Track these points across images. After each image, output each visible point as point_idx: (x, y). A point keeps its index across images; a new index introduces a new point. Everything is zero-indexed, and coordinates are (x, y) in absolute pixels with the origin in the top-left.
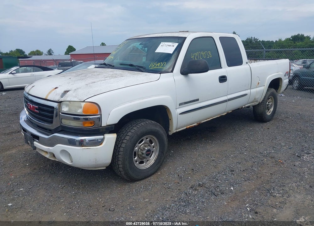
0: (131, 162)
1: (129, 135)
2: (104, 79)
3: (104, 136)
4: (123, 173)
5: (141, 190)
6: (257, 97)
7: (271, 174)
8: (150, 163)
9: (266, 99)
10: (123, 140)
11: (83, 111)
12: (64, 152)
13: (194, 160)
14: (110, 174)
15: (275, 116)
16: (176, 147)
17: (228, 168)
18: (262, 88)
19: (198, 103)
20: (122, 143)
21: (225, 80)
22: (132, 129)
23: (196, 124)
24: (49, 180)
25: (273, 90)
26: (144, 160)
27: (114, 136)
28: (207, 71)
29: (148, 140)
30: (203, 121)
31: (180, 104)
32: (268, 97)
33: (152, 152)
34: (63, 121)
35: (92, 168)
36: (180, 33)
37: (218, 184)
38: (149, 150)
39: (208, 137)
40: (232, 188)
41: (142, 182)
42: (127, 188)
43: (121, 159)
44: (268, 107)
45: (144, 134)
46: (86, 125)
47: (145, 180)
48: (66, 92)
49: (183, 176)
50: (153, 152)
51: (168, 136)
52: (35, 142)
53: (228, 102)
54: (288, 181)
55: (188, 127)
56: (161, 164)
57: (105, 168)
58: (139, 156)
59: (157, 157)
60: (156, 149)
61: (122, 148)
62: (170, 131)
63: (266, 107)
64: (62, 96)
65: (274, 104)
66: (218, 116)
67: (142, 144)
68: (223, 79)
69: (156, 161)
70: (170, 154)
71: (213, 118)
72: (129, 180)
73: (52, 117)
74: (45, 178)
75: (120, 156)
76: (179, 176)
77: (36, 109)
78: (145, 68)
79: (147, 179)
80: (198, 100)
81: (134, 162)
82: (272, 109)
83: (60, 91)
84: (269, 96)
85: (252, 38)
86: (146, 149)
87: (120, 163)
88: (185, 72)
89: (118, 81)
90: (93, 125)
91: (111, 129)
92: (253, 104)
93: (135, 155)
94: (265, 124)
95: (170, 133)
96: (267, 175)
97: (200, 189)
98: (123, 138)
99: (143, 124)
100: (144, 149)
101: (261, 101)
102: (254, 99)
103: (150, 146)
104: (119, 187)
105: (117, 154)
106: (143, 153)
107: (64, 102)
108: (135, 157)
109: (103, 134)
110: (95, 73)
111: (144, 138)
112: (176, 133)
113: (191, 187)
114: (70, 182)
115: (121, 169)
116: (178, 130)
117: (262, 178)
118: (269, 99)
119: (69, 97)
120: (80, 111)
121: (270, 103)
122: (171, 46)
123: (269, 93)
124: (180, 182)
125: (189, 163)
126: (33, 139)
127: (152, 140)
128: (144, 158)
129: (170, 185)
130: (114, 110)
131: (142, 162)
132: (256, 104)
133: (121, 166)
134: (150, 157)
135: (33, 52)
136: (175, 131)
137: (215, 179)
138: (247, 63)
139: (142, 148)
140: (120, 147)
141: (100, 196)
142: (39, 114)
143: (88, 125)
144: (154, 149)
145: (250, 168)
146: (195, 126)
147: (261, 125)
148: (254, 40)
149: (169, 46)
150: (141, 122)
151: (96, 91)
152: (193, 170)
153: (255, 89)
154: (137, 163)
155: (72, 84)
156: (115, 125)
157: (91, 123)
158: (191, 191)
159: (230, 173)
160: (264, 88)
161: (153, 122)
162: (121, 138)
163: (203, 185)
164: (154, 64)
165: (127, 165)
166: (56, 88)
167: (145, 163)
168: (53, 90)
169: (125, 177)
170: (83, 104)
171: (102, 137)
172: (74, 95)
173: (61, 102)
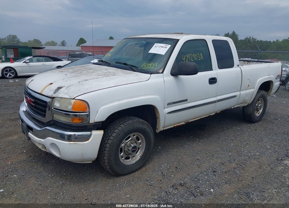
0: (117, 158)
1: (116, 132)
2: (96, 77)
3: (91, 132)
4: (108, 167)
5: (125, 185)
6: (246, 99)
7: (252, 178)
8: (135, 159)
9: (255, 101)
10: (110, 136)
11: (73, 108)
12: (53, 145)
13: (179, 158)
14: (98, 167)
15: (264, 117)
16: (164, 143)
17: (211, 168)
18: (252, 90)
19: (186, 103)
20: (109, 139)
21: (215, 82)
22: (119, 126)
23: (183, 123)
24: (41, 169)
25: (263, 92)
26: (130, 156)
27: (101, 133)
28: (196, 73)
29: (135, 137)
30: (191, 121)
31: (169, 104)
32: (258, 99)
33: (137, 149)
34: (55, 116)
35: (79, 162)
36: (174, 35)
37: (198, 184)
38: (135, 147)
39: (196, 135)
40: (212, 189)
41: (126, 177)
42: (111, 182)
43: (106, 155)
44: (258, 108)
45: (130, 132)
46: (75, 122)
47: (129, 175)
48: (59, 88)
49: (166, 173)
50: (139, 148)
51: (155, 134)
52: (29, 133)
53: (217, 103)
54: (268, 187)
55: (176, 125)
56: (147, 160)
57: (91, 162)
58: (125, 152)
59: (142, 154)
60: (143, 146)
61: (108, 144)
62: (157, 129)
63: (255, 108)
64: (55, 93)
65: (263, 106)
66: (207, 116)
67: (129, 141)
68: (213, 81)
69: (141, 157)
70: (157, 151)
71: (201, 118)
72: (114, 174)
73: (45, 111)
74: (38, 166)
75: (106, 152)
76: (162, 173)
77: (33, 102)
78: (137, 68)
79: (132, 175)
80: (186, 100)
81: (120, 158)
82: (261, 111)
83: (54, 87)
84: (259, 97)
85: (250, 37)
86: (132, 146)
87: (106, 158)
88: (175, 73)
89: (109, 80)
90: (81, 121)
91: (98, 126)
92: (243, 105)
93: (121, 151)
94: (253, 125)
95: (158, 131)
96: (249, 178)
97: (180, 188)
98: (110, 135)
99: (130, 122)
100: (131, 146)
101: (250, 103)
102: (243, 100)
103: (136, 143)
104: (104, 181)
105: (104, 149)
106: (129, 150)
107: (56, 98)
108: (121, 153)
109: (90, 130)
110: (91, 71)
111: (131, 135)
112: (163, 131)
113: (173, 186)
114: (60, 172)
115: (106, 164)
116: (165, 129)
117: (243, 181)
118: (259, 101)
119: (61, 94)
120: (70, 108)
121: (260, 104)
122: (164, 47)
123: (259, 95)
124: (162, 180)
125: (174, 161)
126: (28, 130)
127: (139, 137)
128: (130, 154)
129: (152, 183)
130: (102, 108)
131: (128, 158)
132: (245, 105)
133: (106, 161)
134: (136, 153)
135: (49, 42)
136: (162, 129)
137: (196, 179)
138: (238, 66)
139: (128, 145)
140: (107, 143)
141: (85, 189)
142: (35, 107)
143: (76, 121)
144: (141, 145)
145: (233, 169)
146: (183, 125)
147: (249, 125)
148: (253, 40)
149: (162, 47)
150: (129, 120)
151: (86, 89)
152: (176, 168)
153: (245, 91)
154: (123, 158)
155: (66, 81)
156: (102, 122)
157: (80, 120)
158: (171, 190)
159: (212, 173)
160: (253, 91)
161: (141, 120)
162: (108, 135)
163: (184, 185)
164: (146, 64)
165: (112, 161)
166: (51, 84)
167: (130, 159)
168: (48, 85)
169: (111, 172)
170: (73, 101)
171: (89, 133)
172: (66, 92)
173: (54, 98)
